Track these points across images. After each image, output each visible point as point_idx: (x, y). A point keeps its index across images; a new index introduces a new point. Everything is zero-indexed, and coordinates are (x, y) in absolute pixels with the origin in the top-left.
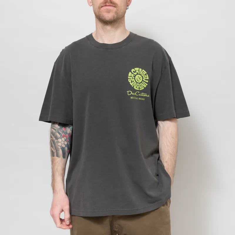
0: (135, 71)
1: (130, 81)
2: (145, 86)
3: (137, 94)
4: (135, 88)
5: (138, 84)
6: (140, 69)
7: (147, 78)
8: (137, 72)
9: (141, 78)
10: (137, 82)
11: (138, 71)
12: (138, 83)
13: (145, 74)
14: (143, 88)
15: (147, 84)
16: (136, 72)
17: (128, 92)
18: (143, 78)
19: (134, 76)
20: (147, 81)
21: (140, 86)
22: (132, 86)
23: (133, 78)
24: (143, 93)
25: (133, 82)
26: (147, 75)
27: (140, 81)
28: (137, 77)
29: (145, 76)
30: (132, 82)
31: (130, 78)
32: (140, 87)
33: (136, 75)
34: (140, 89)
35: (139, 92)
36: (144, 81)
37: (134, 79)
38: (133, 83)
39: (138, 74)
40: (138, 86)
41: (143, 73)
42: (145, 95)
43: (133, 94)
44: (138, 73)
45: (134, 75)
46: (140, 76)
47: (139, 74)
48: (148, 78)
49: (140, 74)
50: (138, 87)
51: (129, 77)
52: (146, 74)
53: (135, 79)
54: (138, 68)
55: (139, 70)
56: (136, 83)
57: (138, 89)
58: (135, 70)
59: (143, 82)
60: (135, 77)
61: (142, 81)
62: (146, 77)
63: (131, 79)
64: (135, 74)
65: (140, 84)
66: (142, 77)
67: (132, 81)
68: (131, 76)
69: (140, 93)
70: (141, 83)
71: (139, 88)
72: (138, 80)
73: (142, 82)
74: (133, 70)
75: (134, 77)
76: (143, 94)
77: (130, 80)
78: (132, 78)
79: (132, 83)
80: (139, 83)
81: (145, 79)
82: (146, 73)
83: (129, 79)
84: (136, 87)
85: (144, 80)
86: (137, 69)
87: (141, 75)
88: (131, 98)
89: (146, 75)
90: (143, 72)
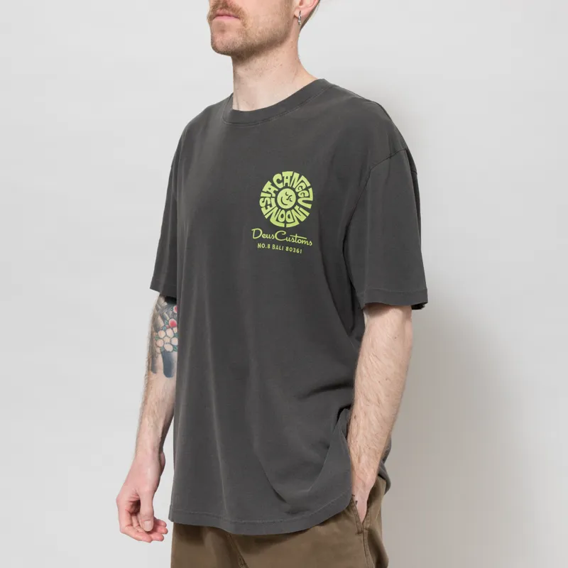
0: (281, 179)
1: (262, 205)
2: (303, 218)
3: (280, 236)
4: (273, 220)
5: (283, 212)
6: (296, 175)
7: (309, 197)
9: (293, 198)
10: (279, 208)
11: (289, 178)
12: (282, 209)
13: (304, 187)
14: (297, 223)
15: (307, 214)
16: (283, 181)
17: (254, 230)
18: (298, 197)
19: (275, 192)
20: (309, 206)
21: (289, 217)
22: (266, 217)
23: (272, 197)
24: (296, 236)
25: (271, 205)
26: (310, 190)
27: (290, 205)
28: (282, 194)
29: (305, 192)
30: (268, 207)
31: (265, 197)
32: (288, 220)
33: (280, 190)
34: (288, 226)
35: (285, 233)
36: (300, 206)
37: (273, 200)
38: (269, 208)
39: (286, 186)
40: (282, 216)
41: (302, 184)
42: (302, 239)
43: (265, 236)
44: (287, 184)
45: (277, 190)
46: (290, 192)
47: (289, 188)
49: (292, 188)
50: (283, 220)
51: (263, 194)
52: (309, 187)
53: (276, 198)
54: (292, 172)
55: (291, 177)
56: (277, 208)
57: (283, 225)
58: (283, 178)
59: (297, 207)
60: (277, 193)
61: (295, 205)
62: (307, 194)
63: (266, 199)
64: (280, 186)
65: (289, 212)
66: (297, 194)
67: (269, 203)
68: (268, 192)
69: (288, 235)
70: (290, 209)
71: (285, 222)
72: (285, 201)
73: (293, 208)
74: (278, 176)
75: (274, 195)
76: (298, 239)
77: (263, 202)
78: (270, 196)
79: (267, 208)
80: (286, 210)
81: (304, 201)
82: (309, 185)
83: (262, 200)
84: (277, 220)
85: (300, 201)
86: (287, 174)
87: (294, 190)
88: (259, 246)
89: (307, 189)
90: (302, 181)
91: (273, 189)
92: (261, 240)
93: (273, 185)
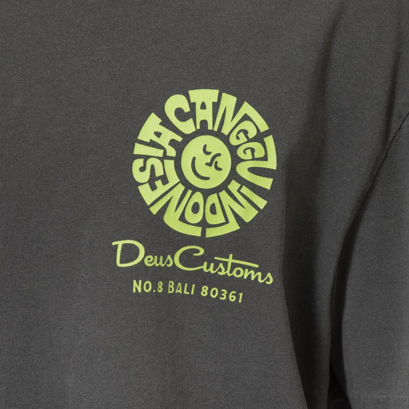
0: (187, 109)
1: (140, 177)
2: (249, 215)
3: (187, 259)
4: (172, 220)
5: (198, 198)
6: (229, 101)
7: (265, 158)
8: (204, 115)
9: (225, 162)
10: (188, 186)
12: (195, 189)
13: (252, 133)
14: (233, 226)
15: (262, 203)
16: (192, 115)
17: (120, 244)
18: (236, 160)
19: (173, 143)
20: (266, 183)
21: (213, 210)
22: (155, 210)
23: (165, 157)
24: (230, 260)
25: (164, 179)
26: (270, 141)
27: (217, 179)
28: (193, 149)
29: (256, 145)
30: (159, 183)
31: (146, 158)
32: (211, 219)
33: (187, 138)
34: (211, 233)
35: (202, 251)
36: (243, 182)
37: (170, 164)
38: (161, 188)
39: (203, 130)
40: (195, 208)
41: (246, 125)
42: (244, 267)
43: (151, 261)
44: (204, 123)
45: (180, 139)
46: (216, 145)
47: (211, 133)
48: (272, 163)
49: (218, 134)
50: (198, 218)
51: (139, 149)
52: (266, 134)
53: (177, 161)
54: (216, 92)
55: (216, 106)
56: (181, 188)
57: (197, 232)
59: (234, 186)
60: (179, 147)
61: (227, 181)
62: (259, 153)
63: (151, 161)
64: (188, 127)
65: (213, 199)
66: (233, 150)
67: (159, 172)
68: (152, 144)
69: (208, 258)
70: (217, 190)
71: (204, 224)
72: (203, 170)
73: (224, 186)
74: (175, 102)
75: (172, 152)
76: (234, 266)
77: (143, 169)
78: (160, 153)
79: (153, 188)
80: (206, 193)
81: (252, 170)
82: (264, 127)
83: (137, 164)
84: (182, 218)
85: (243, 170)
87: (225, 139)
88: (137, 286)
89: (260, 138)
90: (246, 118)
91: (168, 136)
92: (142, 272)
93: (166, 123)
